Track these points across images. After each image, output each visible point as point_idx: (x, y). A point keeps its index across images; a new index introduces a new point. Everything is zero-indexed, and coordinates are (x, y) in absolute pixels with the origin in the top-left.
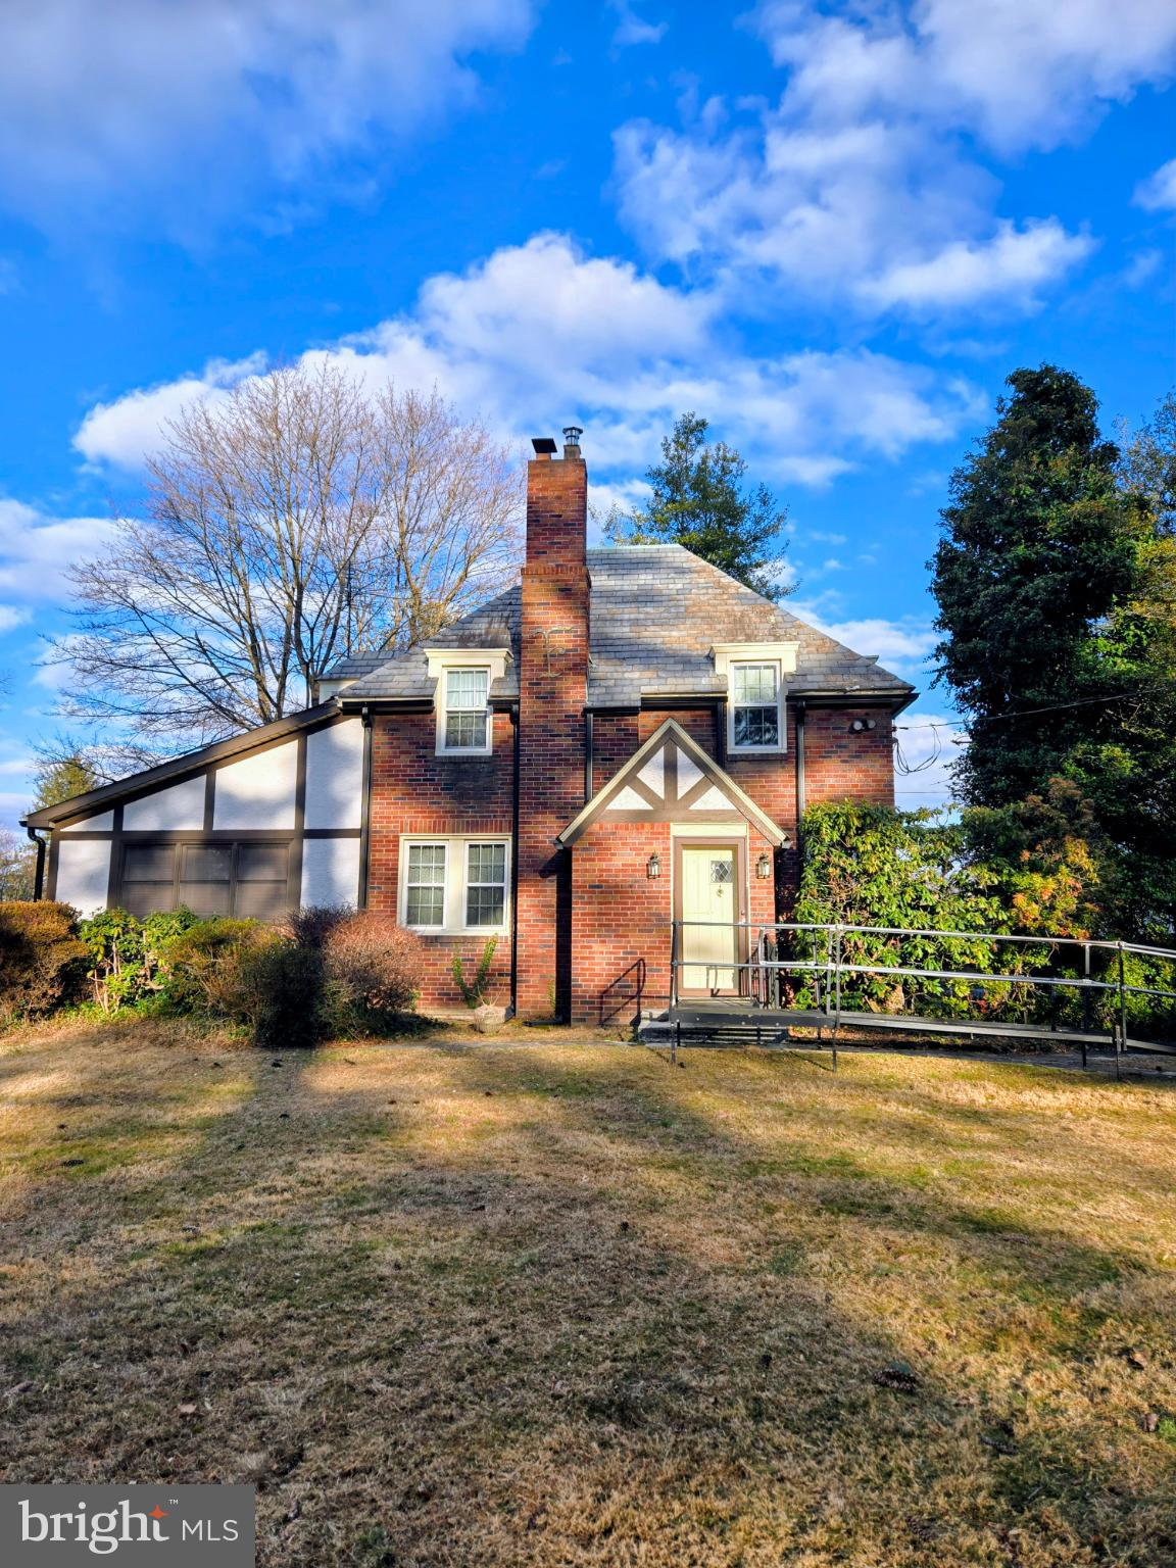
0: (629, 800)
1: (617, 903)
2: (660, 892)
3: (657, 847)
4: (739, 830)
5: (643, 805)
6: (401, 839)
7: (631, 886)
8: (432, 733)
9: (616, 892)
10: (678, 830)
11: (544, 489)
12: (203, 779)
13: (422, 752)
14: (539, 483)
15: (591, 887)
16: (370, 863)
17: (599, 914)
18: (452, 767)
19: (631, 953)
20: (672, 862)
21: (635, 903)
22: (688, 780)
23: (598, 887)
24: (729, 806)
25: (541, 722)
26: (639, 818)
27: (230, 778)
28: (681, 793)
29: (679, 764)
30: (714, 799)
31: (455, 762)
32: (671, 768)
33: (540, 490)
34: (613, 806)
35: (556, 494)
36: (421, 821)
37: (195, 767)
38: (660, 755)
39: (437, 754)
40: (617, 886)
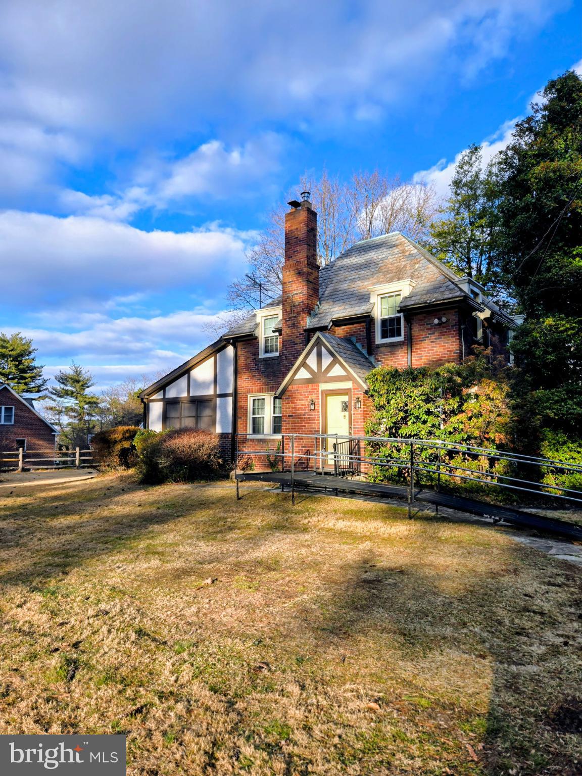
0: (303, 374)
1: (299, 423)
2: (315, 418)
3: (314, 397)
4: (348, 385)
5: (309, 376)
6: (249, 396)
7: (304, 415)
8: (258, 348)
9: (299, 418)
10: (323, 386)
11: (291, 226)
12: (187, 375)
13: (254, 357)
14: (289, 224)
15: (289, 416)
16: (238, 407)
17: (292, 429)
18: (264, 362)
19: (304, 447)
20: (320, 403)
21: (306, 423)
22: (327, 361)
23: (292, 416)
24: (343, 373)
25: (290, 338)
26: (308, 381)
27: (195, 373)
28: (323, 369)
29: (323, 354)
30: (337, 371)
31: (265, 360)
32: (319, 355)
33: (289, 227)
34: (297, 377)
35: (296, 227)
36: (255, 388)
37: (184, 371)
38: (315, 350)
39: (260, 357)
40: (298, 415)
